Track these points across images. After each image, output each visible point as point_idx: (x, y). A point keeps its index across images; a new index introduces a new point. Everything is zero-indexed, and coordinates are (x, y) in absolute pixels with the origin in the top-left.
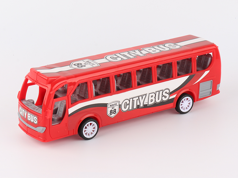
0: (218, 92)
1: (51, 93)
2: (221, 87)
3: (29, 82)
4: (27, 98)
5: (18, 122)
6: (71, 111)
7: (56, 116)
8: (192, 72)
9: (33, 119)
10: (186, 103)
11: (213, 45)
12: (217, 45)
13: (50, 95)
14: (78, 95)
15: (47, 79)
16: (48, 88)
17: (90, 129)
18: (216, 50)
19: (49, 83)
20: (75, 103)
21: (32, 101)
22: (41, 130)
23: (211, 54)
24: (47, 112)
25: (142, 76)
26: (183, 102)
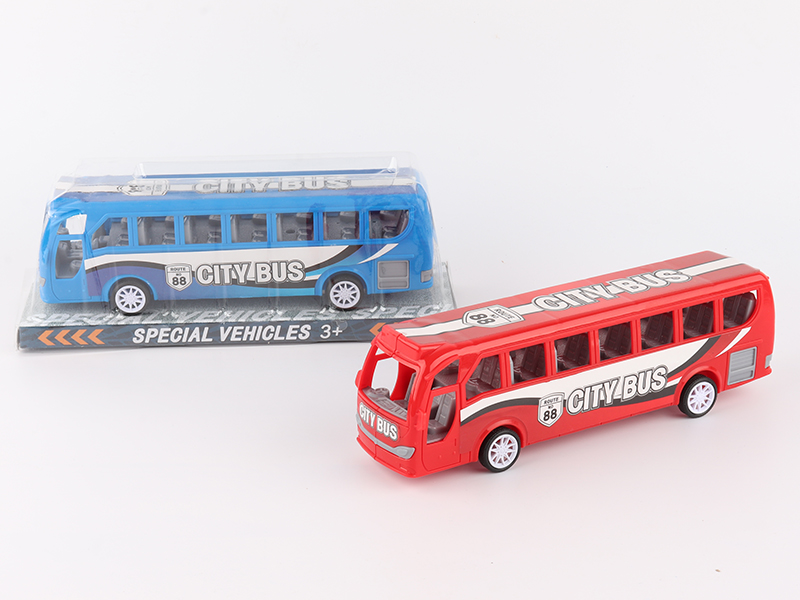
0: (768, 371)
1: (426, 378)
2: (773, 361)
3: (379, 352)
4: (375, 385)
5: (357, 434)
6: (465, 413)
7: (434, 424)
8: (713, 331)
9: (389, 430)
10: (700, 396)
11: (758, 273)
12: (766, 275)
13: (423, 382)
14: (479, 380)
15: (417, 348)
16: (419, 367)
17: (503, 449)
18: (764, 285)
19: (421, 359)
20: (474, 397)
21: (385, 392)
22: (404, 452)
23: (754, 292)
24: (417, 417)
25: (609, 338)
26: (694, 393)
